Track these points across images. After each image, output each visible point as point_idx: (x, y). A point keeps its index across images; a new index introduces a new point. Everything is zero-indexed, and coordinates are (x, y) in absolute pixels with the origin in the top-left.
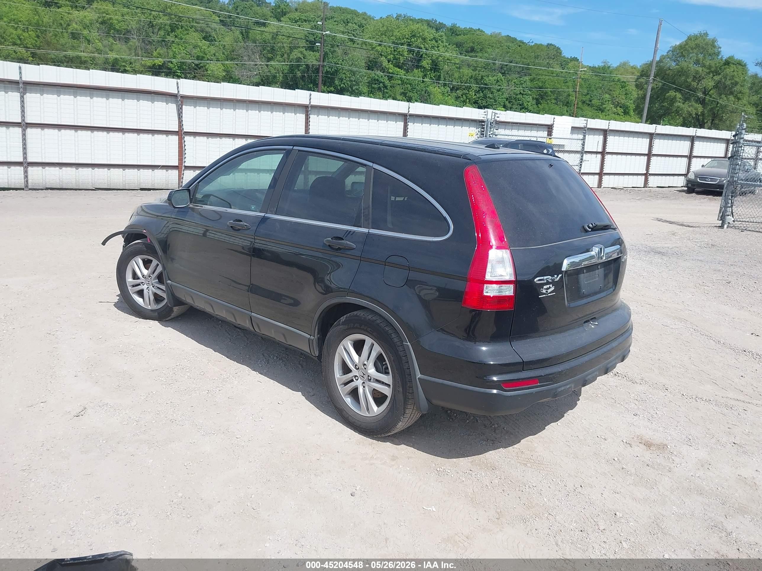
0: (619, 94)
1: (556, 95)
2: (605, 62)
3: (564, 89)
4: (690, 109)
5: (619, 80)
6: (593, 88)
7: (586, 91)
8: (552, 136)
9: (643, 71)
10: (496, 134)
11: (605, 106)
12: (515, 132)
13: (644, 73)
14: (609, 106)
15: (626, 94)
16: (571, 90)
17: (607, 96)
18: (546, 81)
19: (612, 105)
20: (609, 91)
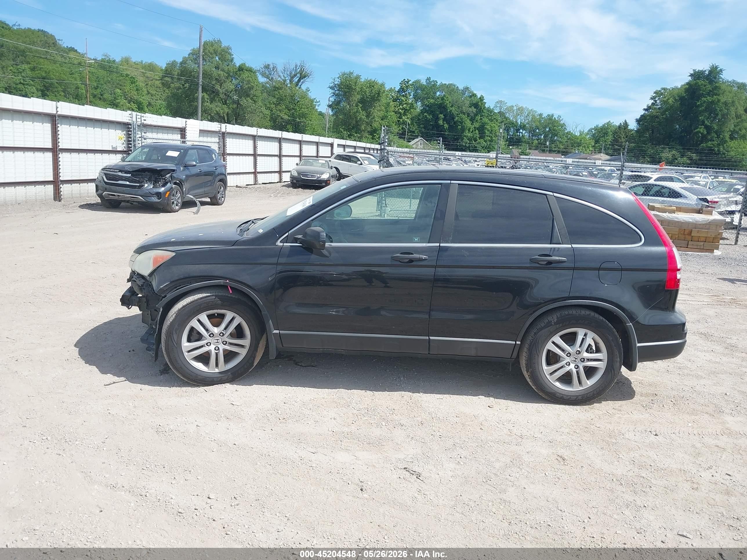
0: (131, 90)
1: (63, 87)
2: (106, 56)
3: (71, 81)
4: (217, 109)
5: (127, 75)
6: (102, 82)
7: (95, 85)
8: (186, 139)
9: (166, 70)
10: (145, 137)
11: (118, 101)
12: (160, 136)
13: (168, 72)
14: (122, 101)
15: (137, 90)
16: (79, 82)
17: (119, 91)
18: (49, 71)
19: (125, 101)
20: (120, 86)
